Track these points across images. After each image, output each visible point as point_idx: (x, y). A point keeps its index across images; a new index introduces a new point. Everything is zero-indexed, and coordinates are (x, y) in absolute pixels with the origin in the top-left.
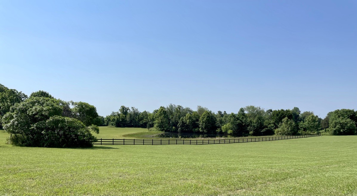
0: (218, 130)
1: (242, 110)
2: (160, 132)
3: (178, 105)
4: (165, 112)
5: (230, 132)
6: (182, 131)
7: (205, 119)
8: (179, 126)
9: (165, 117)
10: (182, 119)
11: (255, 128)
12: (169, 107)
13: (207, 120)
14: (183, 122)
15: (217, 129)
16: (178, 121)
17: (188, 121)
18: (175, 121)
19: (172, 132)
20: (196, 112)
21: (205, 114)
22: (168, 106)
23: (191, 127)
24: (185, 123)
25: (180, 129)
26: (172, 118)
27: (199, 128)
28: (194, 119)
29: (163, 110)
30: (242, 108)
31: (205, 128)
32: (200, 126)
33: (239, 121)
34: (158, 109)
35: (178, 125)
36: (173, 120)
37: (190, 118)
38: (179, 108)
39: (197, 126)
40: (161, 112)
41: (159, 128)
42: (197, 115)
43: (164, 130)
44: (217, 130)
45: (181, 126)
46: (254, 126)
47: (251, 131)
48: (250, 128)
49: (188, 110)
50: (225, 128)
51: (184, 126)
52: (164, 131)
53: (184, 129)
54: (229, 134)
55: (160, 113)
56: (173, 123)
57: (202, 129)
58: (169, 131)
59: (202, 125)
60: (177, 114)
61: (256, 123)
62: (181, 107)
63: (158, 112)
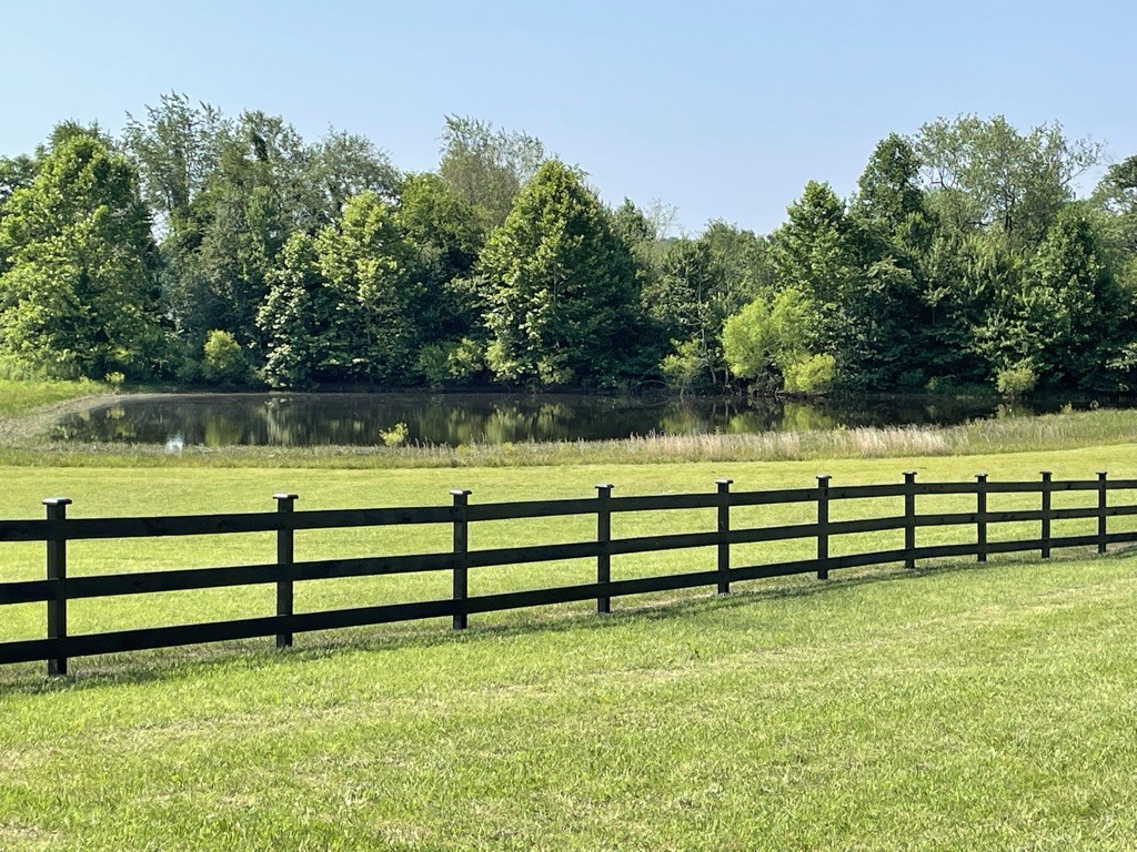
0: (684, 361)
1: (895, 160)
2: (68, 386)
3: (252, 110)
4: (114, 182)
5: (806, 371)
6: (312, 375)
7: (546, 249)
8: (271, 317)
9: (110, 232)
10: (307, 254)
11: (1046, 331)
12: (150, 133)
13: (564, 254)
14: (313, 283)
15: (675, 353)
16: (259, 279)
17: (368, 268)
18: (231, 273)
19: (198, 382)
20: (432, 180)
21: (543, 202)
22: (146, 122)
23: (401, 329)
24: (335, 296)
25: (286, 349)
26: (193, 242)
27: (485, 336)
28: (429, 252)
29: (97, 156)
30: (896, 143)
31: (549, 339)
32: (493, 319)
33: (887, 265)
34: (33, 158)
35: (263, 311)
36: (208, 265)
37: (387, 237)
38: (257, 140)
39: (463, 323)
40: (70, 176)
41: (57, 345)
42: (457, 214)
43: (117, 366)
44: (671, 361)
45: (292, 319)
46: (1039, 311)
47: (1016, 357)
48: (1002, 334)
49: (354, 164)
50: (755, 334)
51: (325, 325)
52: (118, 377)
53: (323, 355)
54: (798, 398)
55: (62, 186)
56: (201, 290)
57: (517, 348)
58: (165, 377)
59: (518, 308)
60: (240, 205)
61: (1056, 284)
62: (275, 125)
63: (39, 181)
